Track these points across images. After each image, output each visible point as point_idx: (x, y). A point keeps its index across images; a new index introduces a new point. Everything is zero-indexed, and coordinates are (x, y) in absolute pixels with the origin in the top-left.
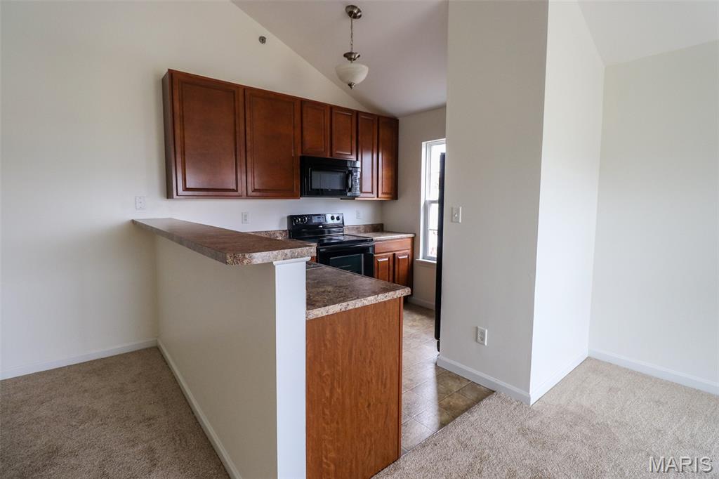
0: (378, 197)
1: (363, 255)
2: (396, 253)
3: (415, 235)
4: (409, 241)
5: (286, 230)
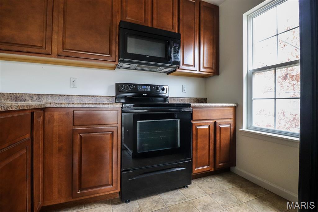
0: (199, 70)
1: (179, 120)
2: (217, 121)
3: (238, 105)
4: (231, 111)
5: (113, 97)
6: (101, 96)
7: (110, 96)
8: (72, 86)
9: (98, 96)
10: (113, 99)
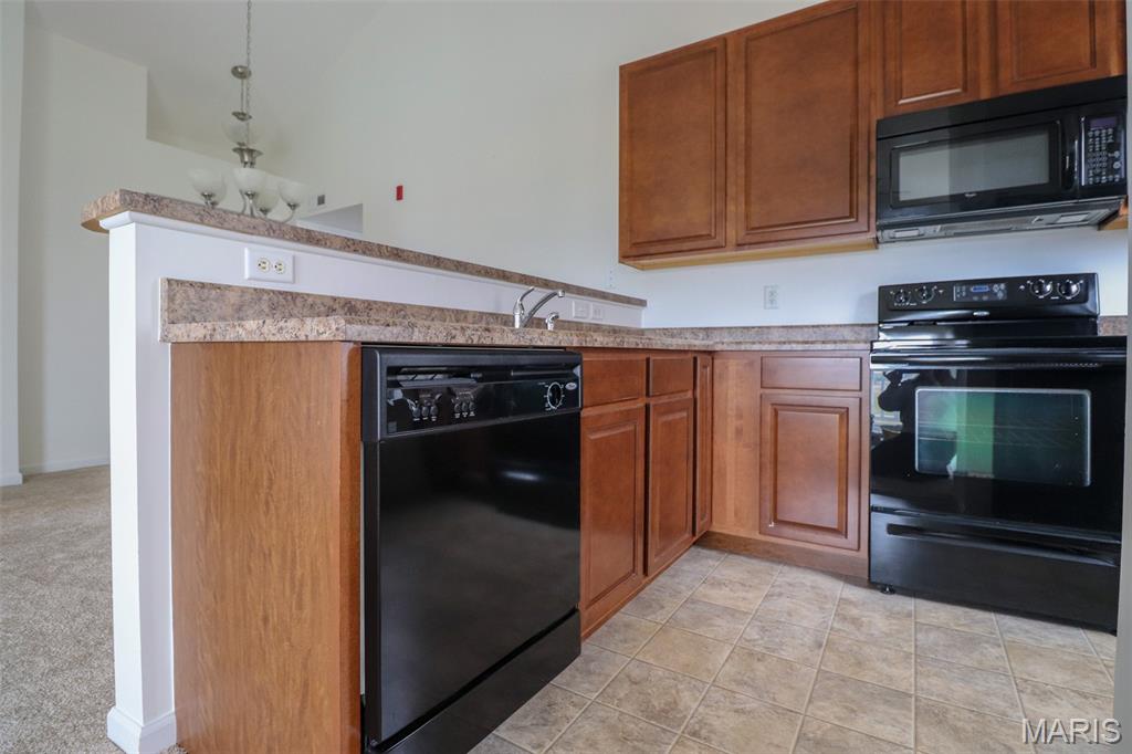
1: (1088, 394)
5: (873, 325)
6: (837, 326)
7: (863, 325)
8: (768, 305)
9: (829, 326)
10: (872, 331)
